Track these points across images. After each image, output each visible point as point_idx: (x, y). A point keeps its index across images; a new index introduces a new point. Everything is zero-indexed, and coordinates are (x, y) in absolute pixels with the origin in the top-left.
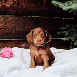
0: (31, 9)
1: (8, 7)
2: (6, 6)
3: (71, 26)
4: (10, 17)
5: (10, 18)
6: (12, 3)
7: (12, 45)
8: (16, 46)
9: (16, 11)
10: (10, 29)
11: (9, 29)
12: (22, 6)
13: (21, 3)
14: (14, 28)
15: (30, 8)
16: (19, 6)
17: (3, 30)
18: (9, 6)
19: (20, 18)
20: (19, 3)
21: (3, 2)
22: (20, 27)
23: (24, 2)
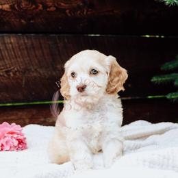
0: (70, 12)
1: (4, 11)
5: (12, 41)
7: (22, 121)
8: (33, 121)
9: (30, 20)
10: (14, 74)
11: (11, 73)
12: (45, 6)
14: (26, 70)
15: (67, 11)
16: (37, 7)
18: (6, 7)
19: (42, 41)
22: (41, 67)
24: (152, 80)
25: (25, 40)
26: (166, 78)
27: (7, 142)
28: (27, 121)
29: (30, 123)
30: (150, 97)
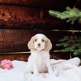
2: (4, 20)
3: (70, 38)
4: (8, 31)
6: (10, 17)
7: (11, 59)
8: (15, 59)
9: (14, 24)
10: (9, 43)
12: (20, 20)
13: (19, 16)
14: (13, 41)
15: (27, 22)
16: (17, 20)
17: (2, 43)
18: (6, 20)
19: (18, 32)
20: (17, 17)
21: (1, 16)
22: (18, 41)
23: (22, 16)
24: (56, 45)
25: (13, 31)
26: (61, 44)
27: (6, 67)
28: (13, 59)
29: (14, 60)
30: (55, 51)
